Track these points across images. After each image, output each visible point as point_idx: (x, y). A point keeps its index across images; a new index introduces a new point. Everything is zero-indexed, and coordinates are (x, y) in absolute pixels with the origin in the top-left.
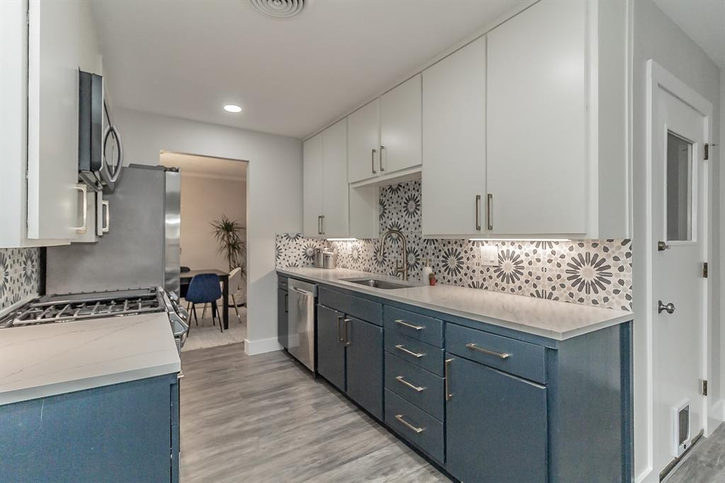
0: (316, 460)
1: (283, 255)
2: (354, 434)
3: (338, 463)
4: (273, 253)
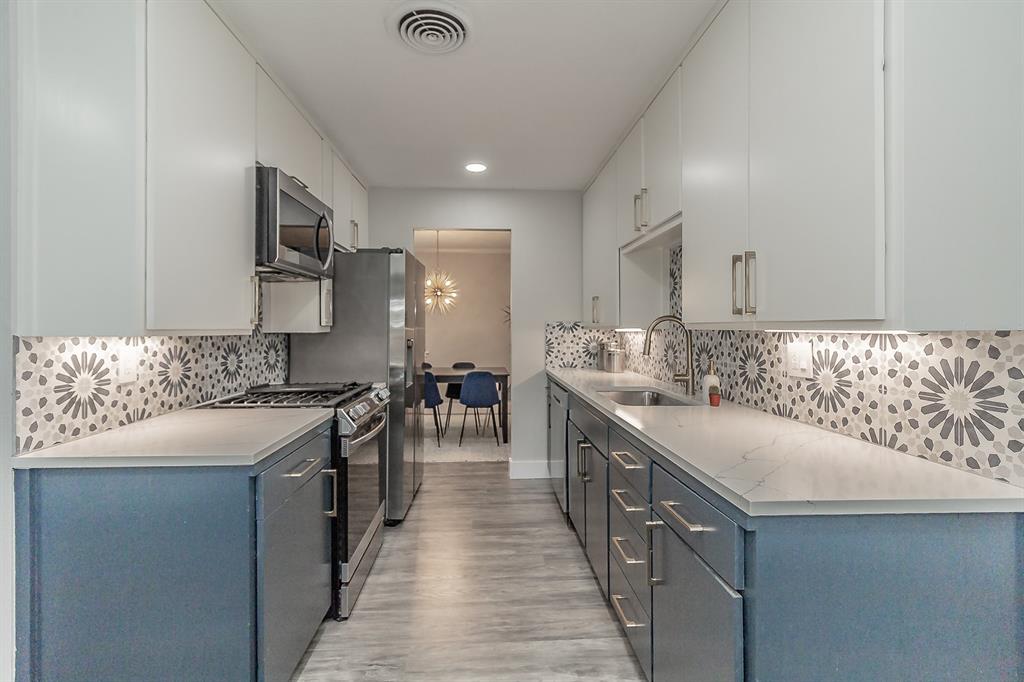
0: (505, 624)
1: (555, 350)
3: (529, 636)
4: (543, 348)
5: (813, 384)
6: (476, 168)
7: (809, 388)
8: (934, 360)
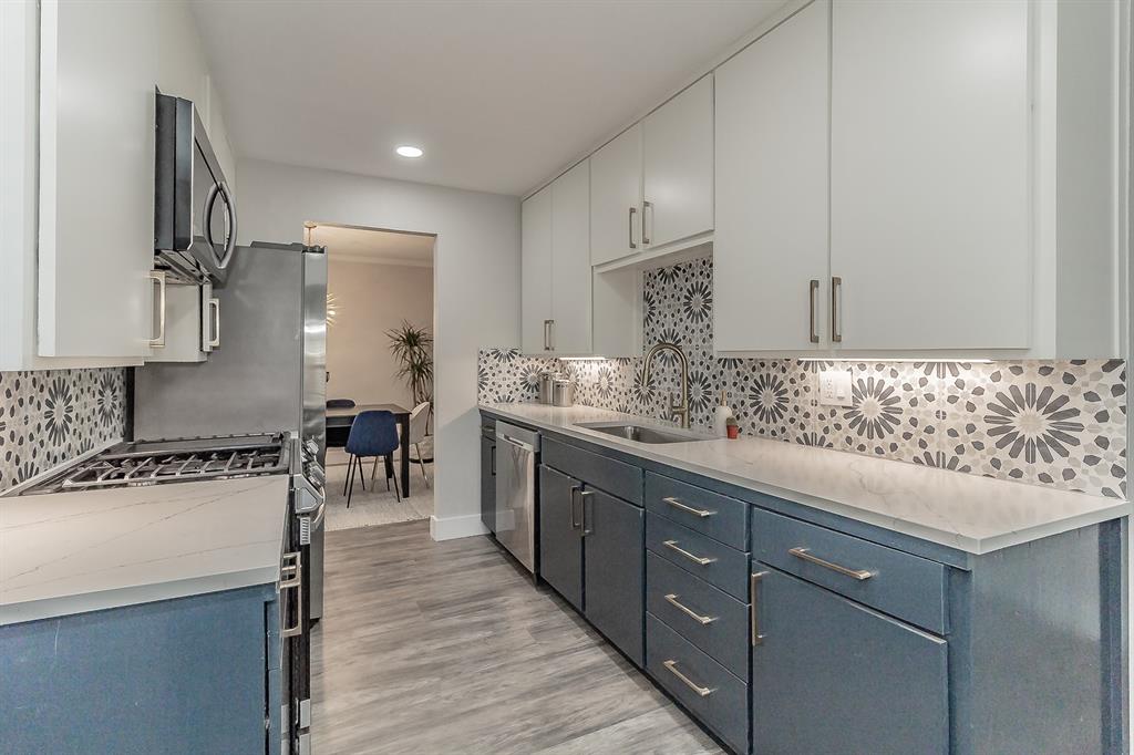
0: (529, 726)
1: (489, 382)
2: (594, 686)
3: (566, 734)
4: (474, 380)
5: (852, 412)
6: (409, 152)
7: (846, 416)
8: (1003, 387)
